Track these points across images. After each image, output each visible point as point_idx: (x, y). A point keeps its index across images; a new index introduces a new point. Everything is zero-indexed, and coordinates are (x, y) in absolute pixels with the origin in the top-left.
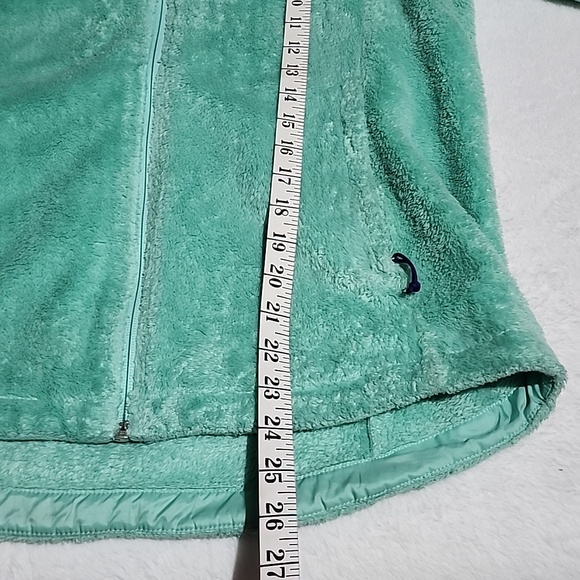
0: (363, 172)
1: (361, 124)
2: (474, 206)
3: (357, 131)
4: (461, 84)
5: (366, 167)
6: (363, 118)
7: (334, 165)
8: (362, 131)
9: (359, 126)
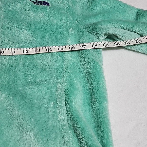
0: (64, 125)
1: (63, 104)
2: (105, 141)
3: (61, 107)
4: (99, 89)
5: (65, 123)
6: (64, 101)
7: (54, 122)
8: (63, 107)
9: (62, 105)
